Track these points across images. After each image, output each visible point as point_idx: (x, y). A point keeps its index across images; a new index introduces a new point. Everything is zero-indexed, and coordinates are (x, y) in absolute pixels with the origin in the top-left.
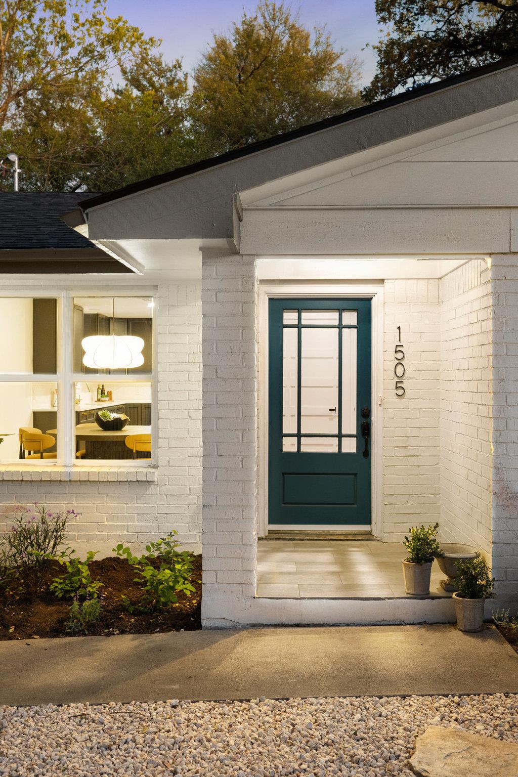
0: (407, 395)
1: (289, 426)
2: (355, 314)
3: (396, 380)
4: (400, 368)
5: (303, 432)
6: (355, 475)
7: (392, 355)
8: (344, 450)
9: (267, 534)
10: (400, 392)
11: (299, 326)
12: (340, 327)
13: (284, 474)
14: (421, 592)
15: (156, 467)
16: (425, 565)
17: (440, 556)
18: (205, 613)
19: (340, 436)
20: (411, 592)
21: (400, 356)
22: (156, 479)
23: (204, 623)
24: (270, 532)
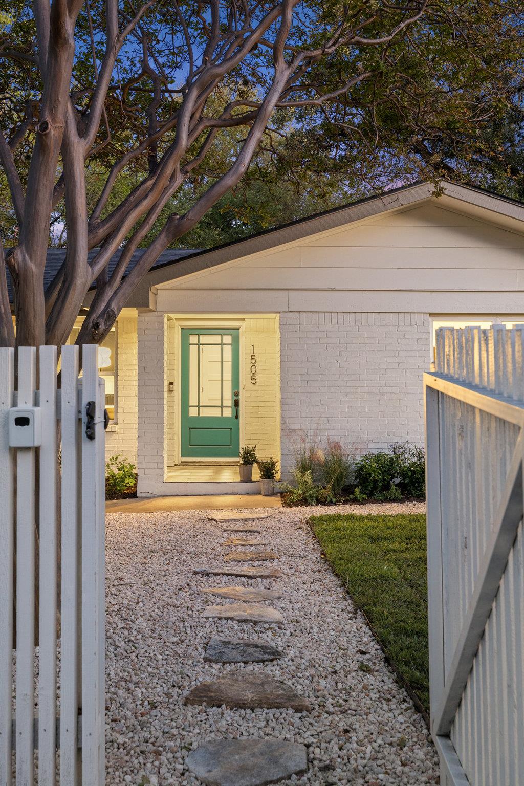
0: (257, 384)
1: (193, 401)
2: (230, 337)
3: (252, 374)
4: (253, 368)
5: (201, 405)
6: (231, 429)
7: (249, 361)
8: (224, 415)
9: (180, 462)
10: (254, 381)
11: (199, 344)
12: (222, 344)
13: (190, 428)
14: (247, 479)
15: (117, 424)
16: (248, 466)
17: (257, 462)
18: (139, 489)
19: (222, 407)
20: (242, 479)
21: (253, 361)
22: (116, 430)
23: (138, 495)
24: (182, 462)
